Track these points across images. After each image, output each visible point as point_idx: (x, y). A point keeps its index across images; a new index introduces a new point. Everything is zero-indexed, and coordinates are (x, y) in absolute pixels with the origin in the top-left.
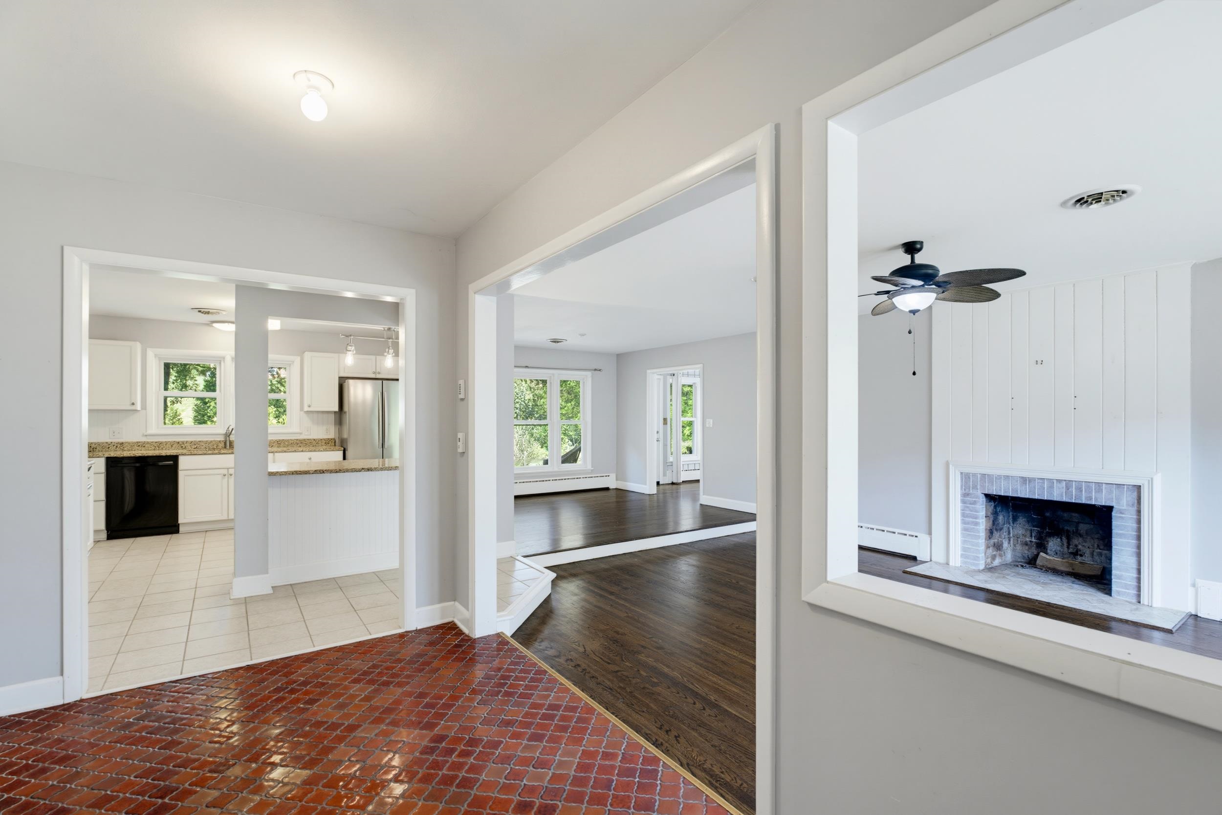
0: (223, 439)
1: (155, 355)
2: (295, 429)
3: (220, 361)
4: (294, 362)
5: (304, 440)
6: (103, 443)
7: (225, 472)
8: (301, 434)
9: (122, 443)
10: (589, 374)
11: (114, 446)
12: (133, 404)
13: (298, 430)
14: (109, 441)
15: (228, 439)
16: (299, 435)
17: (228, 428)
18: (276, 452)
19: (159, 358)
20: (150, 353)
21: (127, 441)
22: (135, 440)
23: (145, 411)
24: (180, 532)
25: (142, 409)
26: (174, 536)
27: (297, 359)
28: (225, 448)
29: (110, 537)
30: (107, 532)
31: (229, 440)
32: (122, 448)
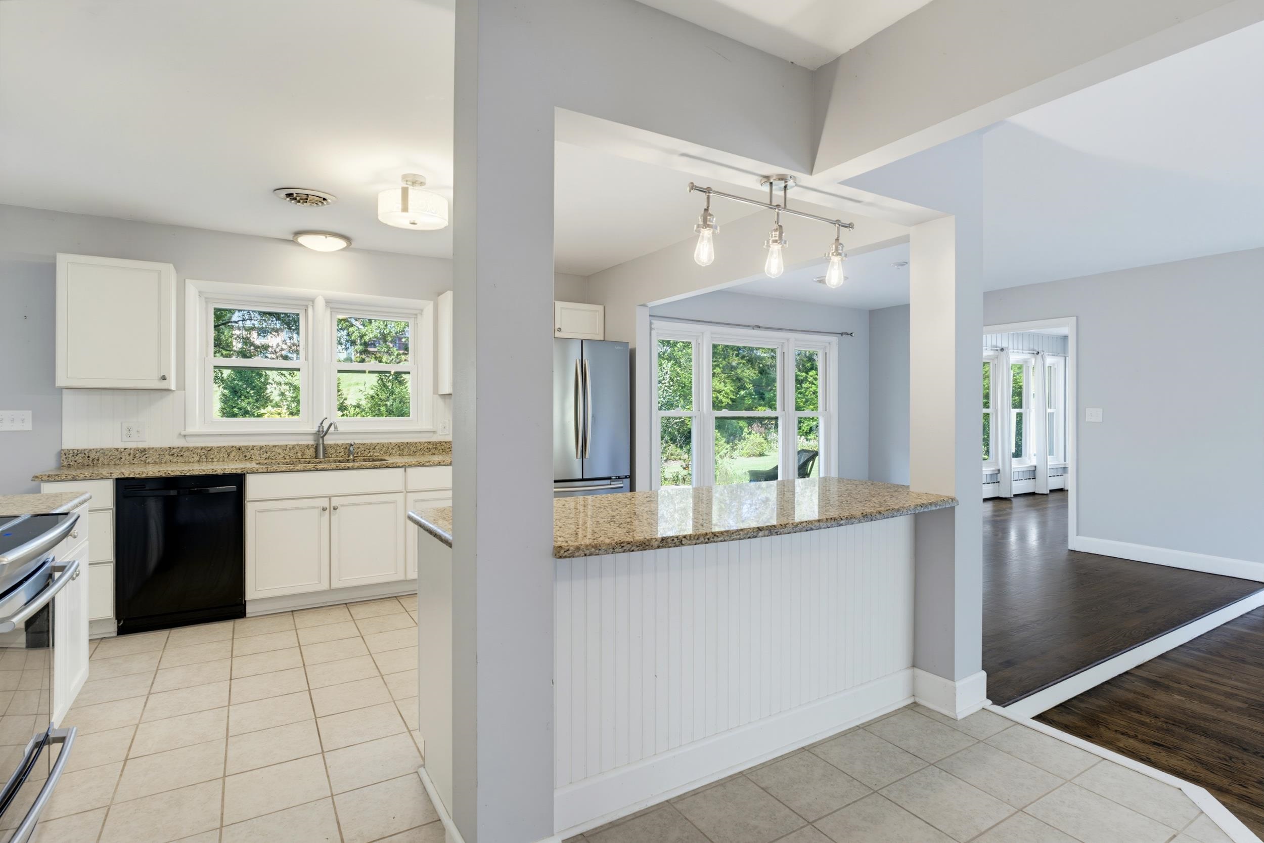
0: (311, 442)
1: (200, 292)
2: (426, 426)
3: (307, 306)
4: (422, 310)
5: (440, 442)
6: (110, 450)
7: (324, 503)
8: (434, 432)
9: (145, 450)
10: (834, 339)
11: (130, 454)
12: (164, 378)
13: (429, 427)
14: (121, 445)
15: (321, 442)
16: (432, 434)
17: (322, 423)
18: (410, 466)
19: (206, 298)
20: (192, 288)
21: (152, 447)
22: (166, 444)
23: (184, 391)
24: (248, 615)
25: (178, 388)
26: (239, 622)
27: (429, 307)
28: (316, 457)
29: (122, 631)
30: (119, 622)
31: (323, 444)
32: (143, 459)
